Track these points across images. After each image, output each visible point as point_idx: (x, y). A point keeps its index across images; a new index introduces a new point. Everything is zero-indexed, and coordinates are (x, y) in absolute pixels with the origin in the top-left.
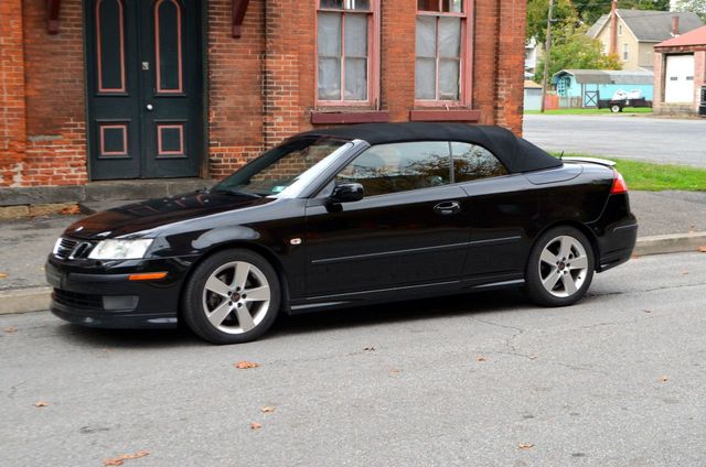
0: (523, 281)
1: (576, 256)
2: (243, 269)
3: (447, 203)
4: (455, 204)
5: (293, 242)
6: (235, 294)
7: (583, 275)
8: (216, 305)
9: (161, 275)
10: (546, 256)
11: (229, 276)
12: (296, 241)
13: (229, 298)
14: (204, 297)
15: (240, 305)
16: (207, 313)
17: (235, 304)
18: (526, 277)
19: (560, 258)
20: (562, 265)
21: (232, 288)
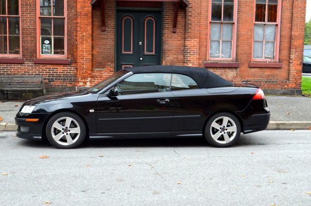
0: (201, 135)
1: (232, 126)
2: (69, 120)
3: (163, 99)
4: (167, 100)
5: (91, 111)
6: (65, 130)
7: (235, 135)
8: (58, 133)
9: (37, 120)
10: (214, 125)
11: (63, 122)
12: (92, 111)
13: (63, 131)
14: (52, 130)
15: (67, 134)
16: (54, 136)
17: (65, 134)
18: (203, 133)
19: (222, 126)
20: (223, 129)
21: (64, 127)
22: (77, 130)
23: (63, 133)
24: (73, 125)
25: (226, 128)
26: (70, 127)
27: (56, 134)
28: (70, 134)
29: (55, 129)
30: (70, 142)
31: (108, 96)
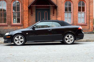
3: (50, 29)
5: (27, 33)
7: (73, 40)
10: (66, 37)
11: (18, 37)
16: (15, 42)
17: (19, 41)
18: (63, 40)
19: (69, 38)
22: (23, 40)
26: (20, 39)
30: (20, 43)
31: (32, 29)
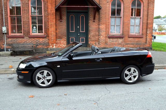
0: (119, 78)
1: (135, 72)
2: (46, 72)
3: (99, 59)
4: (101, 59)
6: (44, 77)
7: (137, 77)
8: (40, 79)
9: (27, 72)
10: (126, 72)
11: (42, 73)
12: (58, 66)
13: (42, 78)
14: (37, 78)
15: (45, 80)
16: (37, 81)
17: (44, 80)
20: (131, 74)
21: (43, 76)
22: (51, 77)
23: (43, 79)
24: (48, 75)
25: (132, 73)
26: (47, 76)
27: (39, 80)
28: (47, 80)
29: (38, 77)
30: (47, 84)
31: (68, 58)
